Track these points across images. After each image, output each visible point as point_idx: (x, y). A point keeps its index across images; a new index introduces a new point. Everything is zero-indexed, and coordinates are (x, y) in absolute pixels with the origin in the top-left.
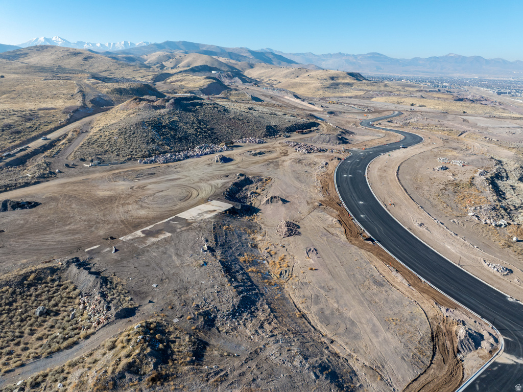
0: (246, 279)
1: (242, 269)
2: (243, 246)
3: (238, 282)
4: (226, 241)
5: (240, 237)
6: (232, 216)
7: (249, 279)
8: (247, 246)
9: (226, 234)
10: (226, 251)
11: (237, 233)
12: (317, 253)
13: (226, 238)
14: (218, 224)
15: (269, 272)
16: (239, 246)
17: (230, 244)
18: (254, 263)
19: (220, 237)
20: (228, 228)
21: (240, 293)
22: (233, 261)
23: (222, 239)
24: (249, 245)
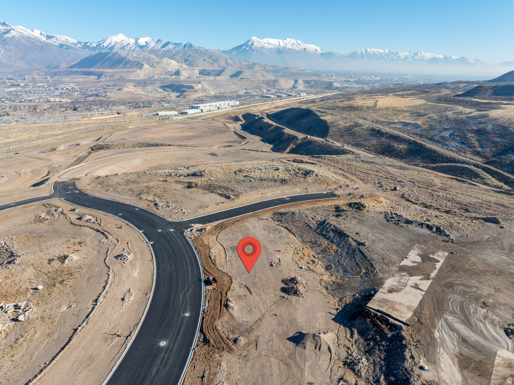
0: (327, 235)
1: (332, 241)
2: (338, 261)
3: (331, 230)
4: (354, 257)
5: (345, 271)
6: (365, 292)
7: (324, 236)
8: (335, 264)
9: (358, 264)
10: (349, 248)
11: (349, 272)
12: (271, 262)
13: (356, 261)
14: (372, 272)
15: (312, 249)
16: (341, 260)
17: (349, 257)
18: (324, 251)
19: (361, 259)
20: (360, 272)
21: (328, 223)
22: (340, 243)
23: (358, 257)
24: (333, 265)
